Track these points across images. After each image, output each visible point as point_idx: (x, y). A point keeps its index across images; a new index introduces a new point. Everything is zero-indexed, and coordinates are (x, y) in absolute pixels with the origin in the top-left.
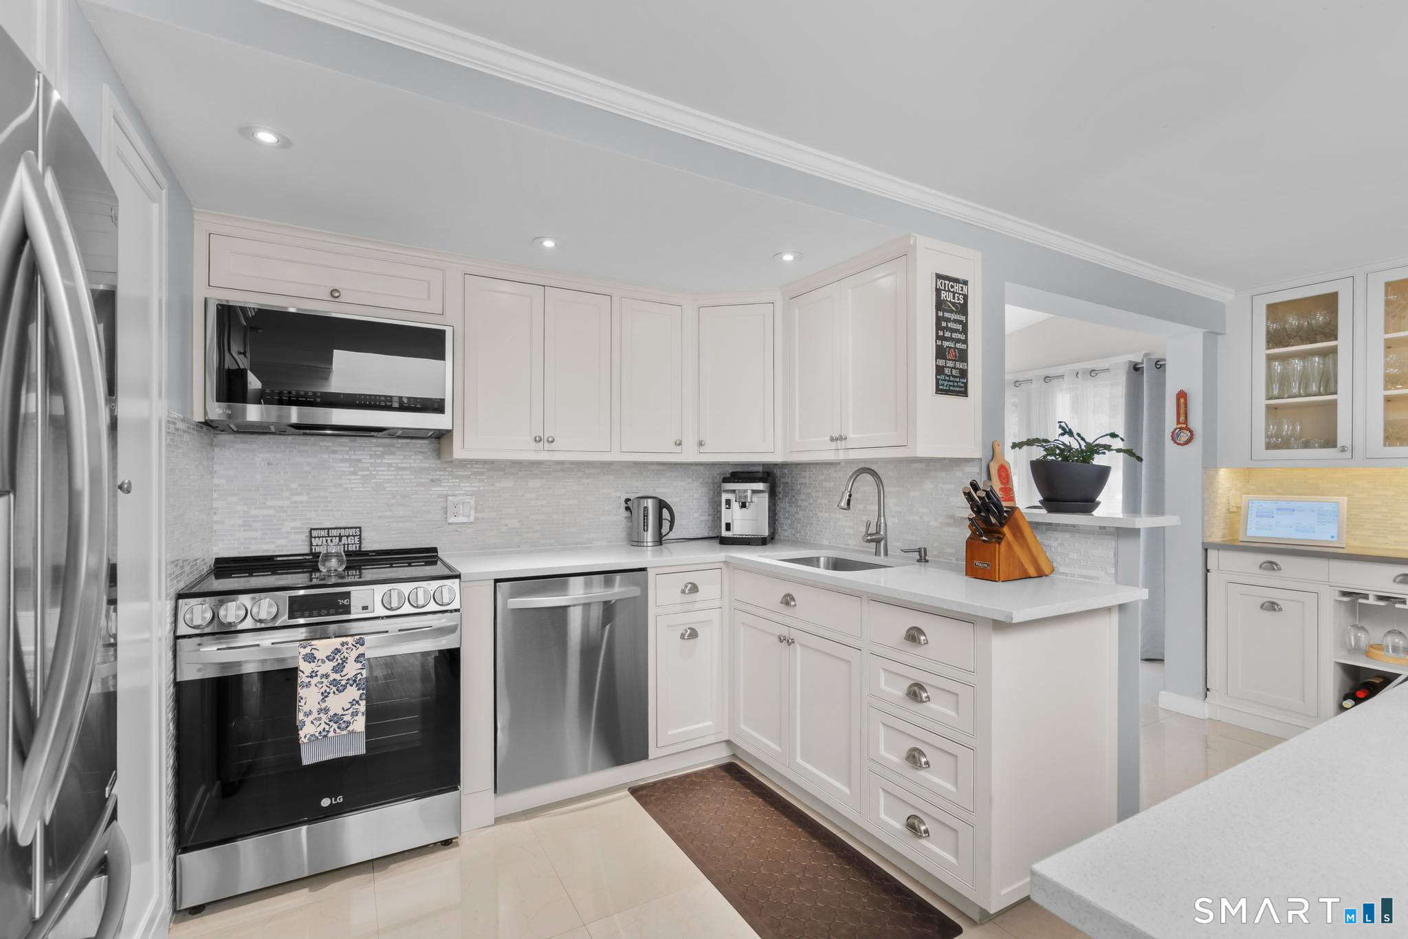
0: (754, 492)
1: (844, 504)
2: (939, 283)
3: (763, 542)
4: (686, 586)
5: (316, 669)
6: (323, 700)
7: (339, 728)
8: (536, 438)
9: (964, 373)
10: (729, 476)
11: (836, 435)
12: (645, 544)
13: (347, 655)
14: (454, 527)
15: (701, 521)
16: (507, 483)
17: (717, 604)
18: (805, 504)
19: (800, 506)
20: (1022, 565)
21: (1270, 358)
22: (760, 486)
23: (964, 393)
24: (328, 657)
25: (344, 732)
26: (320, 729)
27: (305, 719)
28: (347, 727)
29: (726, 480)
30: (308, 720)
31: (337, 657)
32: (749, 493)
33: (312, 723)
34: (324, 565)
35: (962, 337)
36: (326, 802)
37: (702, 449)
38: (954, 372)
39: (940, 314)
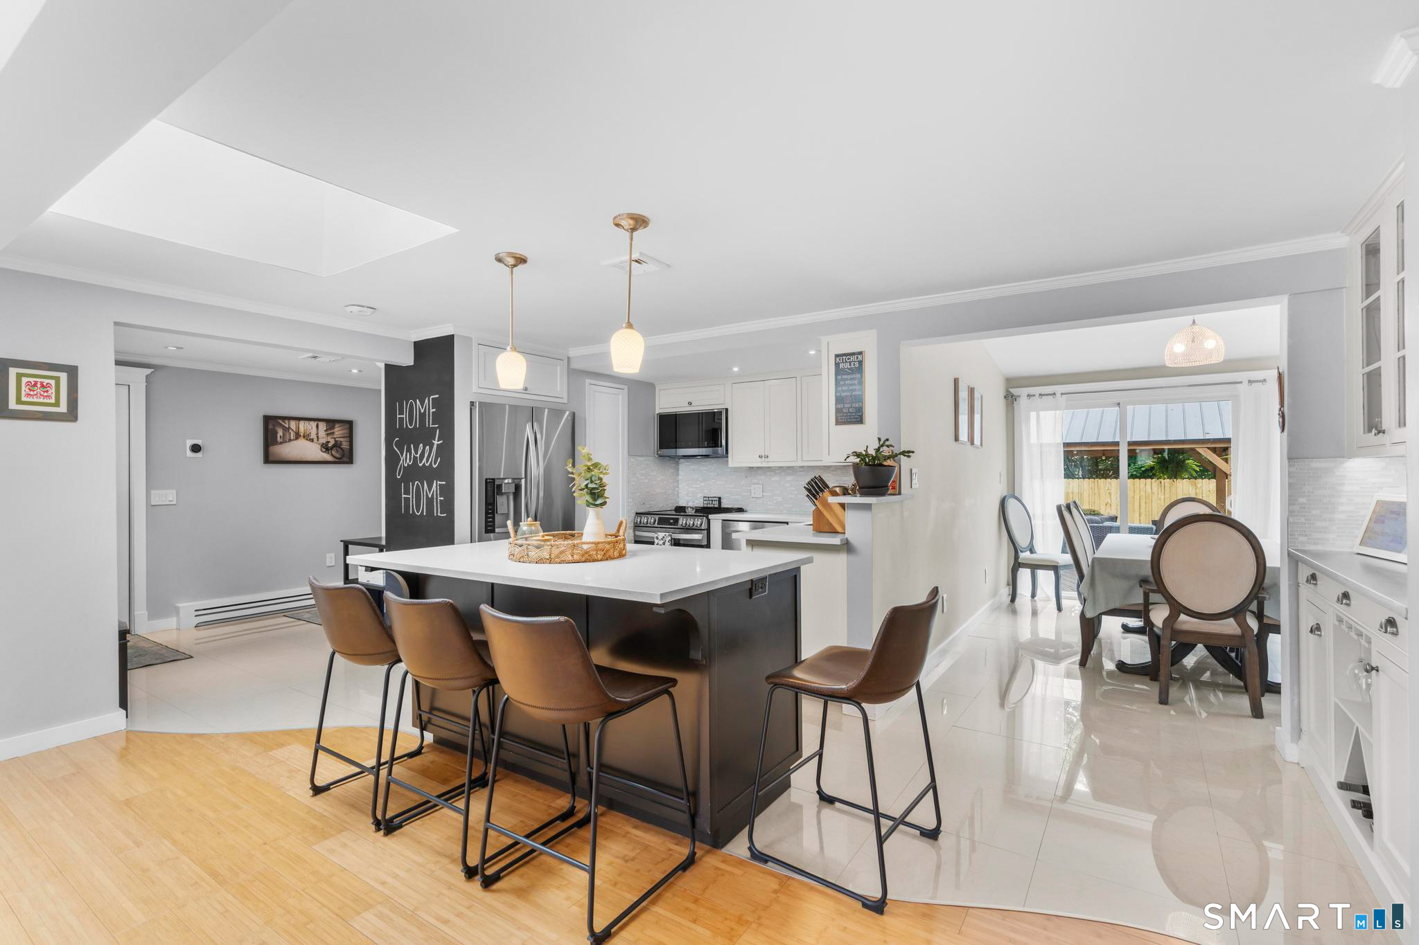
2: (838, 360)
8: (761, 455)
9: (860, 410)
16: (776, 478)
23: (860, 421)
35: (859, 387)
38: (851, 410)
39: (839, 377)
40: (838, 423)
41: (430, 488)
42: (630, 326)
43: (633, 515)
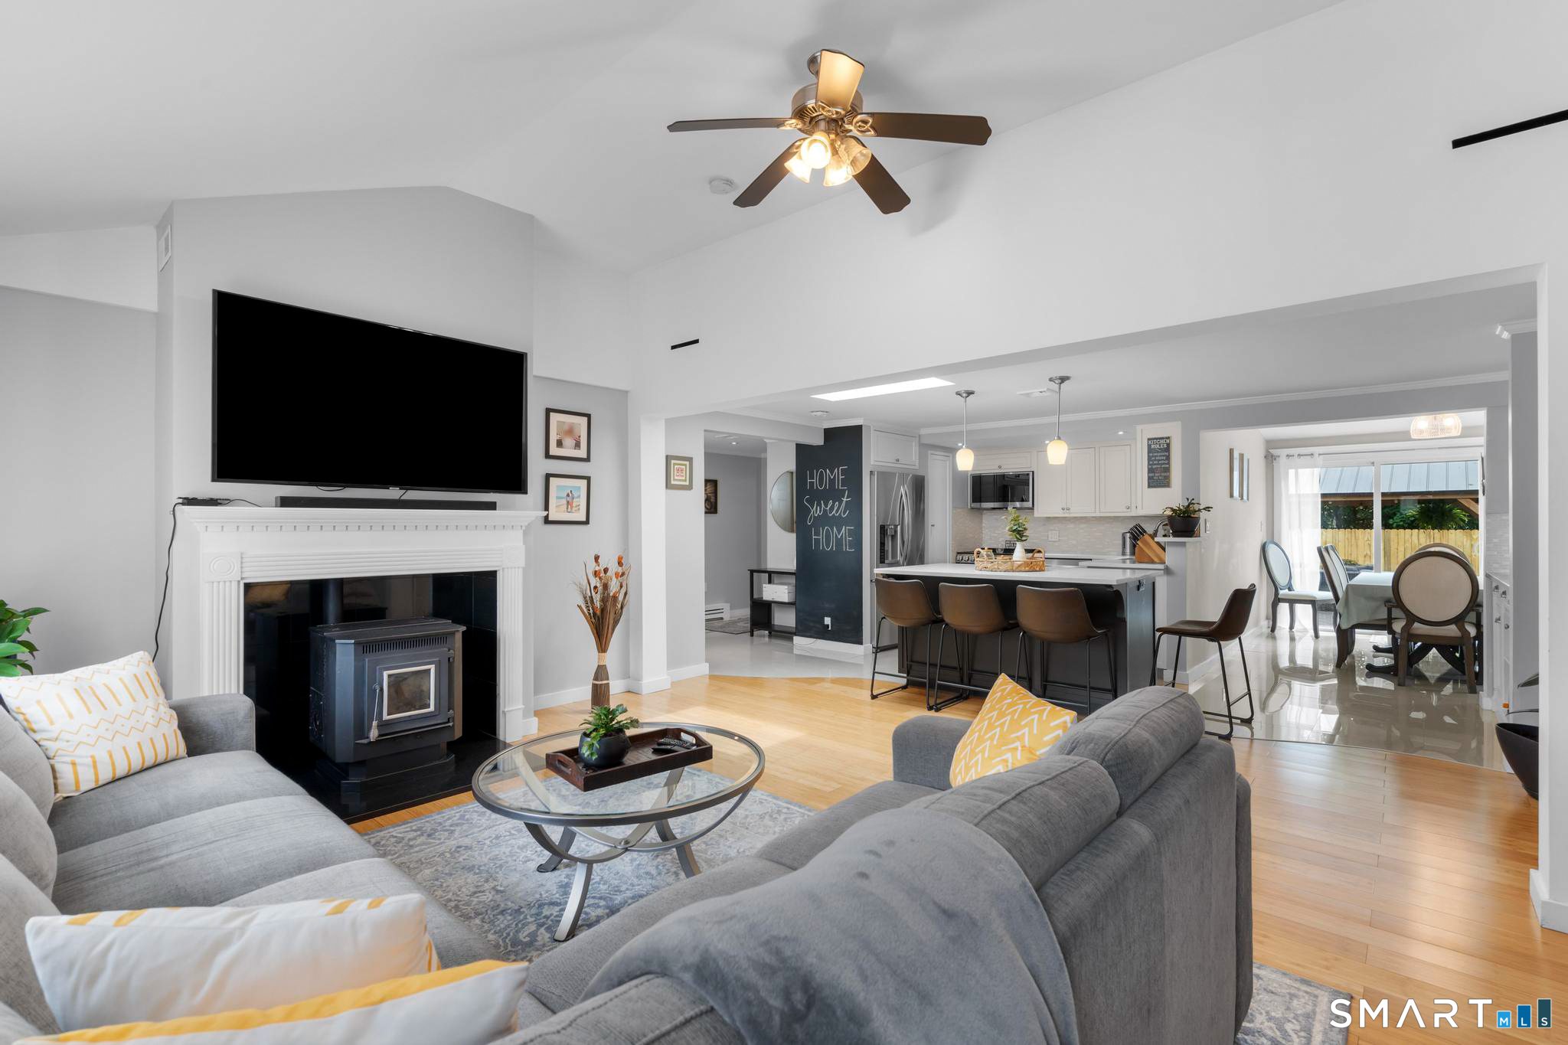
2: (1150, 442)
9: (1168, 477)
16: (1071, 526)
23: (1167, 485)
35: (1167, 462)
38: (1160, 478)
39: (1151, 455)
40: (1149, 486)
41: (839, 531)
42: (1059, 438)
43: (955, 554)
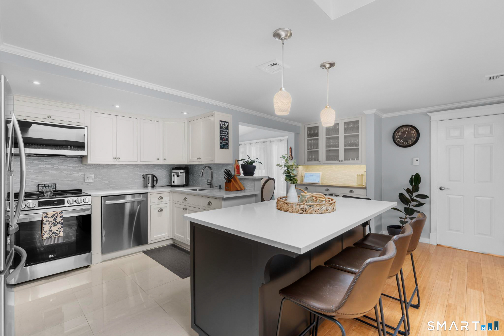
0: (181, 172)
1: (201, 175)
2: (221, 123)
3: (183, 186)
4: (159, 197)
5: (48, 220)
6: (50, 228)
7: (55, 235)
8: (114, 158)
9: (227, 144)
10: (175, 168)
11: (198, 158)
12: (149, 187)
13: (57, 216)
14: (87, 183)
15: (167, 181)
16: (105, 171)
17: (169, 202)
18: (196, 175)
19: (195, 176)
20: (236, 188)
21: (308, 140)
22: (182, 171)
23: (227, 148)
24: (51, 217)
25: (57, 236)
26: (50, 235)
27: (45, 233)
28: (58, 235)
29: (173, 169)
30: (46, 233)
31: (54, 216)
32: (179, 172)
33: (47, 234)
34: (46, 194)
35: (227, 135)
36: (50, 256)
37: (165, 161)
38: (225, 143)
39: (221, 130)
40: (220, 148)
